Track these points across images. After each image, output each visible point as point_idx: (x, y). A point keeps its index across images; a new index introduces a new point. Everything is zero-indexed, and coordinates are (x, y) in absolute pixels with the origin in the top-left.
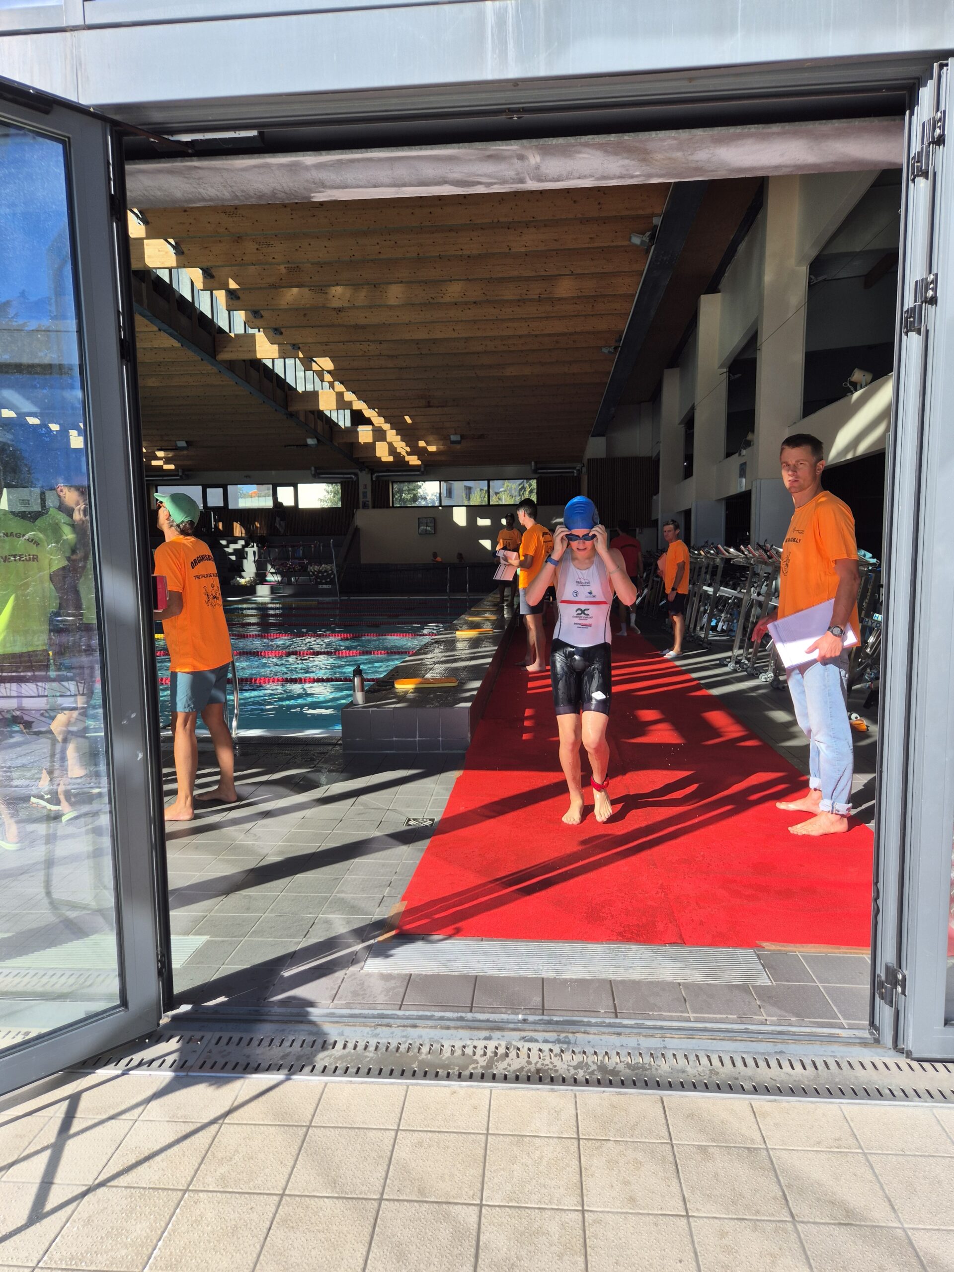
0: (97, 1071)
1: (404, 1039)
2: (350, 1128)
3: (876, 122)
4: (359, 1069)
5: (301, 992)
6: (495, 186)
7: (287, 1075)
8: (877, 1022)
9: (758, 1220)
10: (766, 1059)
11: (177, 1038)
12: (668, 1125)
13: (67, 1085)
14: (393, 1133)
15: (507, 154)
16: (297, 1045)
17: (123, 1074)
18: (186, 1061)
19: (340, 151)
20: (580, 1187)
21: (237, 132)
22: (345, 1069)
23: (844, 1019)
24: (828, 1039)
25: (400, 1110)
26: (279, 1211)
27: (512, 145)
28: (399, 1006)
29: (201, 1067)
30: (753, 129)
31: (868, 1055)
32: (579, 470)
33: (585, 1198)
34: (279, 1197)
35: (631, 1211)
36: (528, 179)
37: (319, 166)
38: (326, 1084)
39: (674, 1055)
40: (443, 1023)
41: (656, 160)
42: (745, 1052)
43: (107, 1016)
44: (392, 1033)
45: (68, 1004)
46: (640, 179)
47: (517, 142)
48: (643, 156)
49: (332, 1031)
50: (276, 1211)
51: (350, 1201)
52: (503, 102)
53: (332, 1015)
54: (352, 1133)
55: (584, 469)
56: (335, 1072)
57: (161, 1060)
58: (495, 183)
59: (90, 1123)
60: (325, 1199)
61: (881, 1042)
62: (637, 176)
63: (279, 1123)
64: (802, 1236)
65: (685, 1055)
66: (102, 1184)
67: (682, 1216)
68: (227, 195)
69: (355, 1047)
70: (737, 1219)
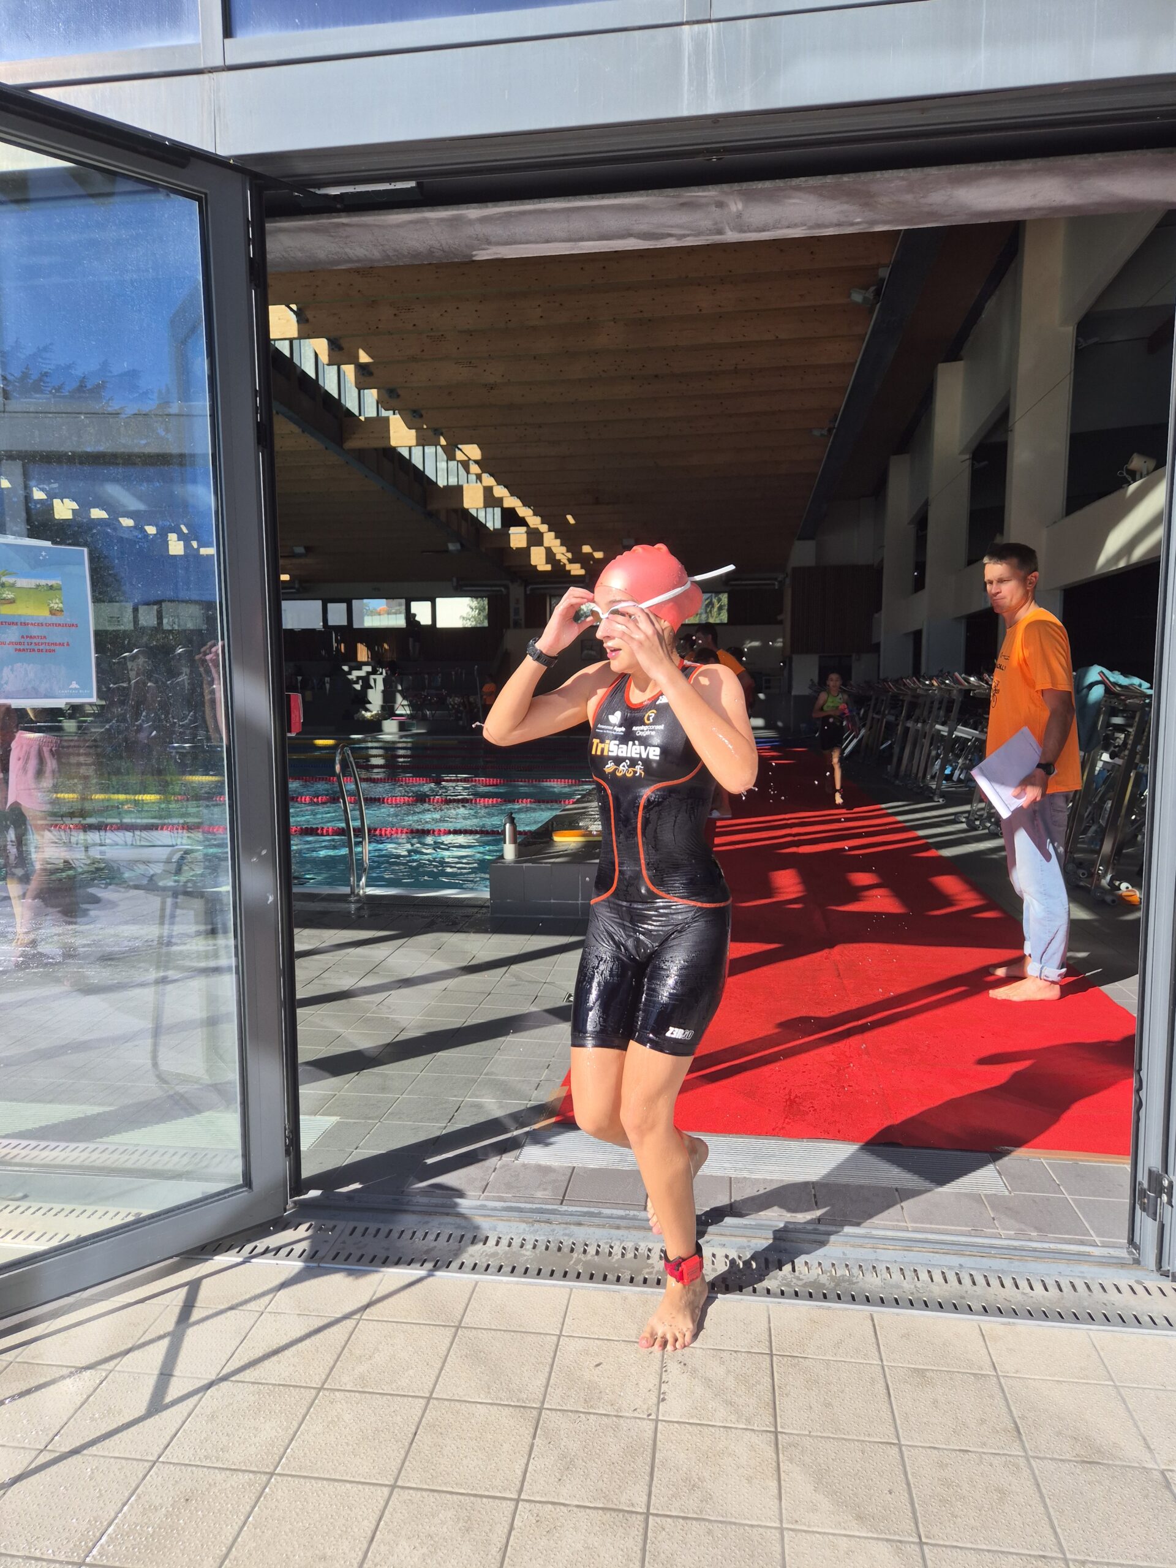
0: (217, 1258)
1: (566, 1238)
2: (504, 1331)
3: (1149, 154)
4: (514, 1268)
5: (448, 1179)
6: (688, 239)
7: (431, 1270)
8: (1137, 1240)
9: (984, 1453)
10: (999, 1277)
11: (306, 1226)
12: (878, 1345)
13: (184, 1271)
14: (555, 1338)
15: (703, 200)
16: (443, 1238)
17: (243, 1263)
18: (316, 1252)
19: (508, 202)
20: (772, 1405)
21: (393, 184)
22: (498, 1267)
23: (1098, 1236)
24: (1076, 1257)
25: (562, 1314)
26: (426, 1415)
27: (709, 191)
28: (560, 1202)
29: (334, 1259)
30: (998, 166)
31: (1125, 1278)
32: (780, 582)
33: (779, 1419)
34: (426, 1400)
35: (832, 1436)
36: (727, 229)
37: (483, 220)
38: (477, 1283)
39: (888, 1268)
40: (611, 1221)
41: (881, 204)
42: (973, 1269)
43: (229, 1196)
44: (553, 1230)
45: (183, 1184)
46: (861, 227)
47: (715, 187)
48: (866, 199)
49: (485, 1224)
50: (423, 1416)
51: (506, 1408)
52: (701, 141)
53: (483, 1207)
54: (507, 1336)
55: (788, 581)
56: (486, 1269)
57: (288, 1249)
58: (688, 235)
59: (210, 1312)
60: (478, 1405)
61: (1142, 1263)
62: (858, 223)
63: (424, 1322)
64: (1037, 1472)
65: (901, 1269)
66: (225, 1378)
67: (893, 1444)
68: (376, 254)
69: (510, 1245)
70: (960, 1450)
